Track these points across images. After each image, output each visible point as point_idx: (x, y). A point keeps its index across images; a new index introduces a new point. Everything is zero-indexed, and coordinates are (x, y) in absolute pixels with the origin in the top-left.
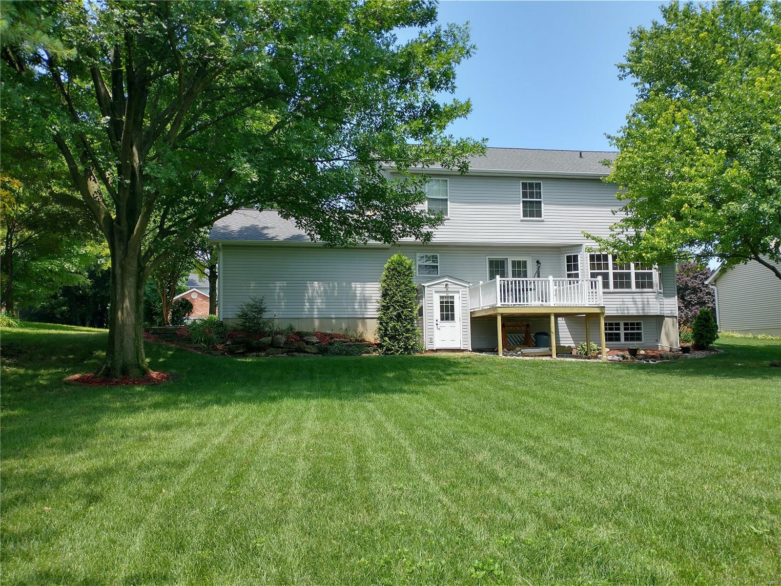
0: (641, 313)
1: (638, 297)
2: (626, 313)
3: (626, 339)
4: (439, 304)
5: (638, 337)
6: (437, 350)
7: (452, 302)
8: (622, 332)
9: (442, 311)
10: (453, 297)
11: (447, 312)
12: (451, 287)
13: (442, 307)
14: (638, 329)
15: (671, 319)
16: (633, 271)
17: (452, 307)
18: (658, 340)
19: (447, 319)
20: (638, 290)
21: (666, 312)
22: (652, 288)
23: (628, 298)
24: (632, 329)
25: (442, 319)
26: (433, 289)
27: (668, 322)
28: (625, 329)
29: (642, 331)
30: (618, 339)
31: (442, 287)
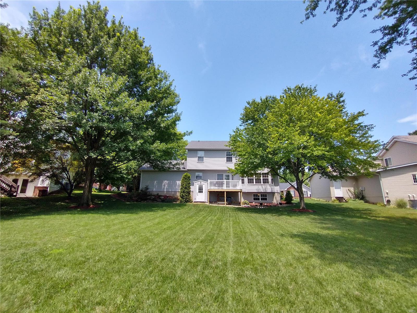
0: (265, 191)
1: (264, 186)
2: (259, 191)
3: (261, 200)
4: (198, 188)
5: (266, 199)
6: (197, 202)
7: (202, 187)
8: (260, 197)
9: (199, 190)
10: (202, 186)
11: (201, 190)
12: (202, 183)
13: (199, 189)
14: (266, 196)
15: (277, 194)
16: (262, 178)
17: (202, 189)
18: (273, 200)
19: (201, 192)
20: (264, 184)
21: (276, 191)
22: (268, 183)
23: (260, 187)
24: (263, 196)
25: (199, 192)
26: (197, 183)
27: (276, 194)
28: (261, 196)
29: (267, 197)
30: (259, 200)
31: (199, 183)
